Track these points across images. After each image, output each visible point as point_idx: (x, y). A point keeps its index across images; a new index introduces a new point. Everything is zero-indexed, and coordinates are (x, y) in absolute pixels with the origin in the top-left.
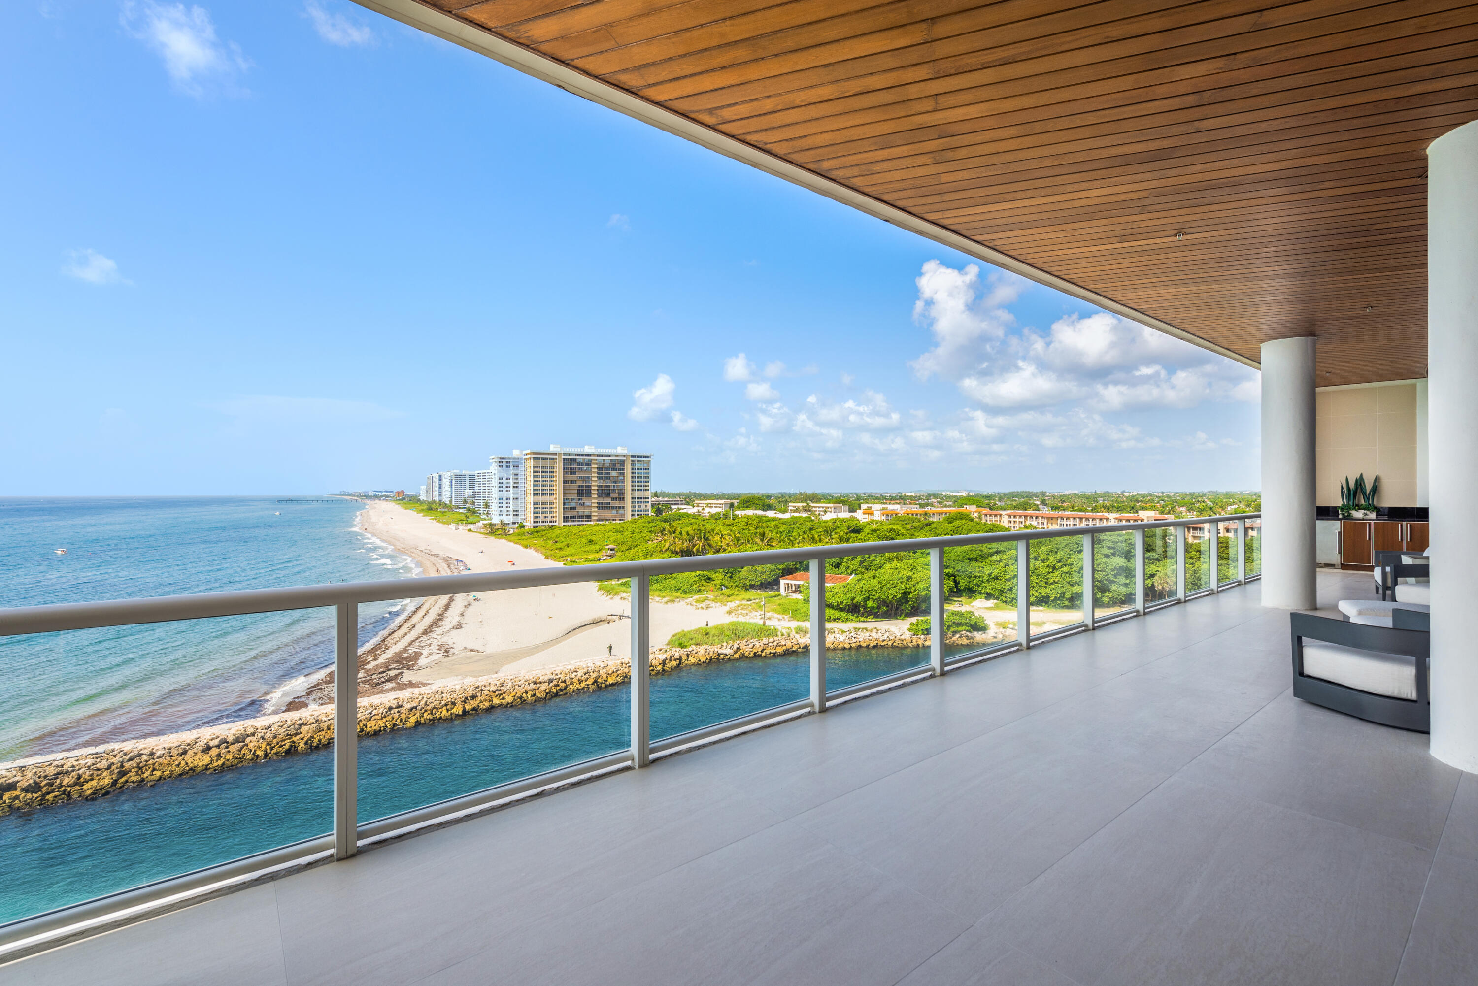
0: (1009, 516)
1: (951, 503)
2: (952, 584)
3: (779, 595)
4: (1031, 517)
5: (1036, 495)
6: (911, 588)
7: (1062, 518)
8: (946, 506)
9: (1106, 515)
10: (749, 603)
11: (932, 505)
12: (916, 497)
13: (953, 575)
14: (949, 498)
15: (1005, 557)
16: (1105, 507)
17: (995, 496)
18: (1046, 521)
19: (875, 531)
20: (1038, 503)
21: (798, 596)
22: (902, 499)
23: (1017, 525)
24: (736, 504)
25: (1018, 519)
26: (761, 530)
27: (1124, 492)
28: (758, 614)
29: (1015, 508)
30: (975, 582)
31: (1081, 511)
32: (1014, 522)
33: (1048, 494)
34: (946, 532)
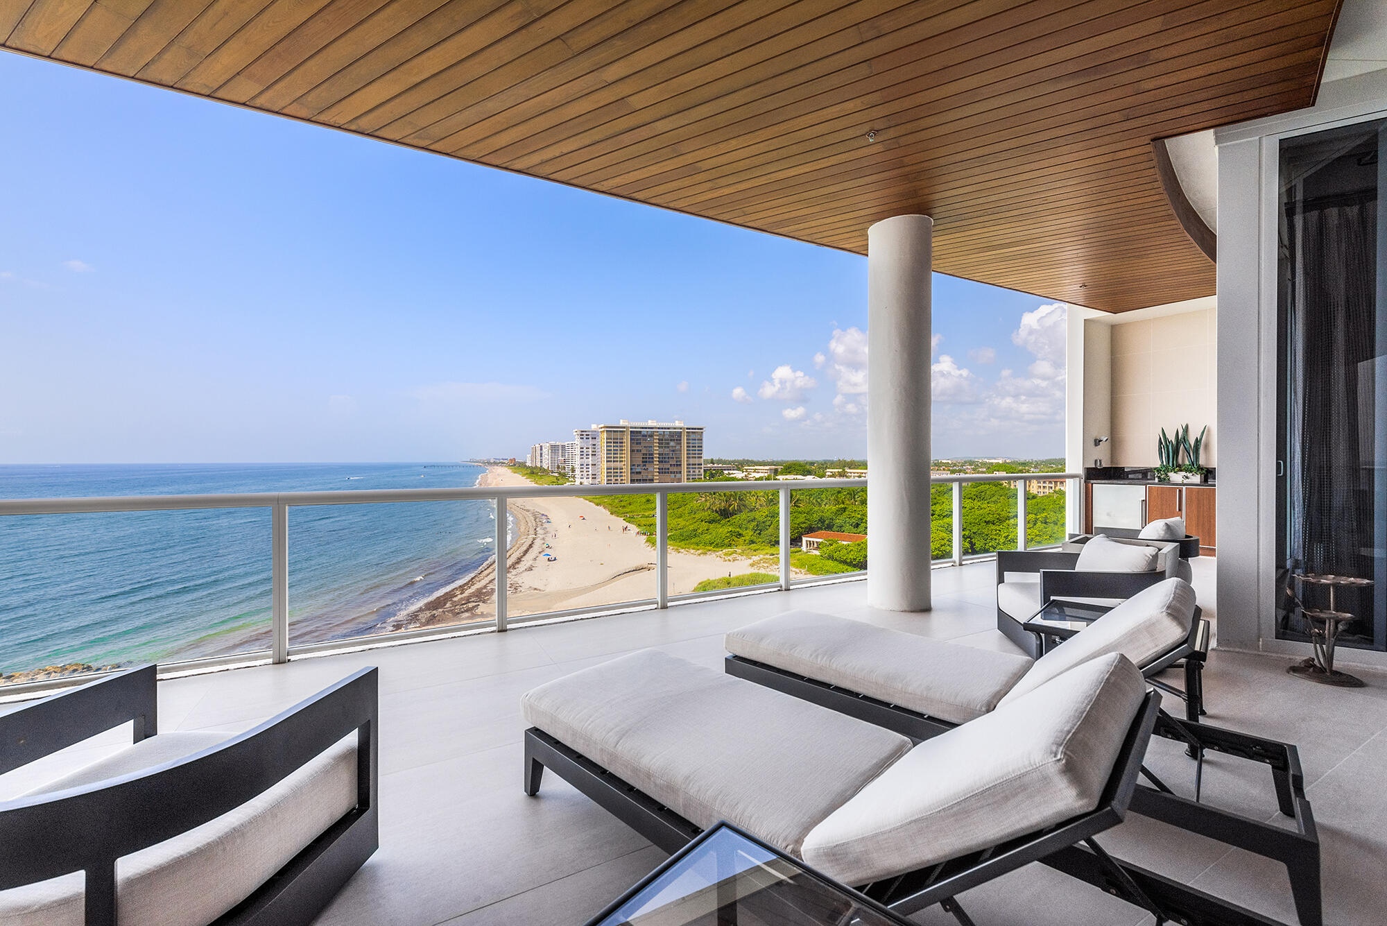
1: (984, 470)
3: (801, 551)
8: (979, 473)
10: (772, 557)
11: (964, 472)
12: (950, 465)
13: (970, 537)
14: (984, 464)
21: (817, 553)
24: (779, 470)
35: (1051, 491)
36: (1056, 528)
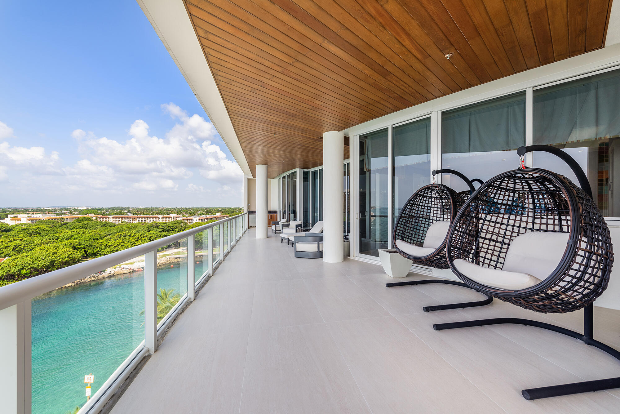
0: (113, 218)
1: (77, 213)
2: (84, 253)
4: (125, 218)
5: (125, 209)
6: (56, 258)
7: (139, 218)
8: (74, 214)
9: (158, 216)
11: (65, 214)
12: (52, 210)
13: (84, 248)
14: (76, 210)
15: (114, 236)
16: (156, 213)
17: (104, 209)
18: (132, 220)
19: (25, 229)
20: (127, 212)
22: (42, 211)
23: (118, 222)
25: (118, 219)
27: (163, 207)
29: (116, 214)
30: (97, 250)
31: (147, 215)
32: (116, 220)
33: (131, 208)
34: (78, 227)
35: (120, 222)
36: (130, 238)
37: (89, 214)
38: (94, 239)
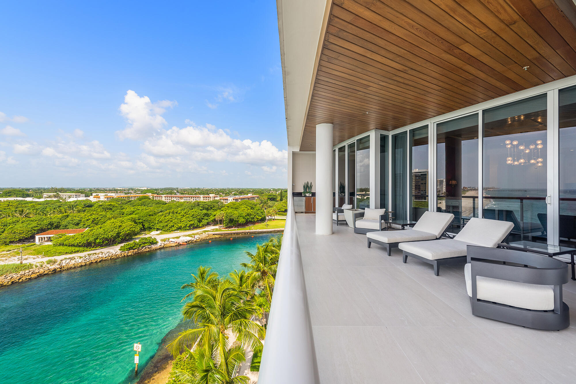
0: (165, 197)
1: (140, 192)
2: (142, 226)
3: (34, 245)
4: (174, 197)
5: (175, 189)
6: (121, 230)
7: (185, 197)
8: (137, 194)
9: (200, 196)
10: (9, 252)
11: (131, 193)
12: (123, 190)
13: (142, 223)
14: (139, 190)
15: (165, 213)
16: (199, 193)
17: (159, 189)
18: (179, 198)
19: (101, 206)
20: (176, 192)
21: (50, 243)
22: (115, 191)
23: (168, 200)
25: (169, 198)
26: (20, 209)
27: (204, 188)
28: (16, 258)
29: (167, 194)
30: (152, 224)
31: (191, 194)
33: (179, 189)
35: (170, 200)
37: (148, 194)
38: (150, 215)
